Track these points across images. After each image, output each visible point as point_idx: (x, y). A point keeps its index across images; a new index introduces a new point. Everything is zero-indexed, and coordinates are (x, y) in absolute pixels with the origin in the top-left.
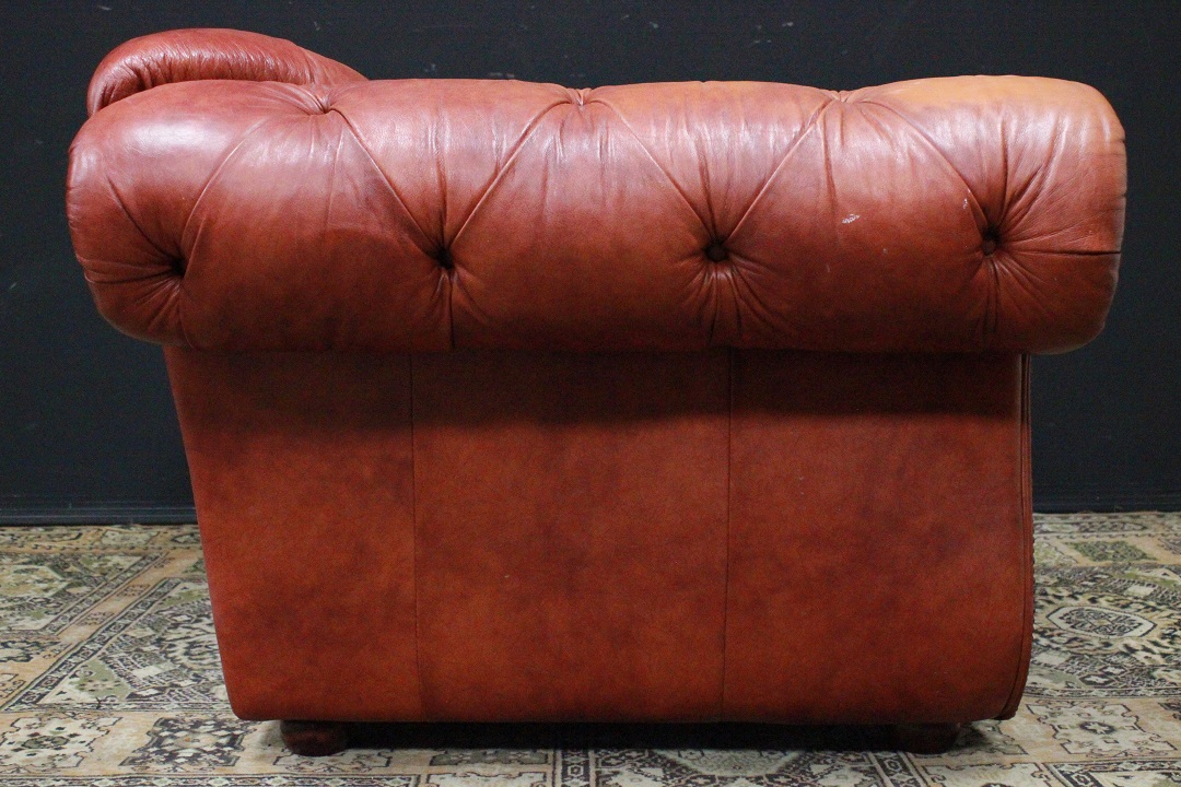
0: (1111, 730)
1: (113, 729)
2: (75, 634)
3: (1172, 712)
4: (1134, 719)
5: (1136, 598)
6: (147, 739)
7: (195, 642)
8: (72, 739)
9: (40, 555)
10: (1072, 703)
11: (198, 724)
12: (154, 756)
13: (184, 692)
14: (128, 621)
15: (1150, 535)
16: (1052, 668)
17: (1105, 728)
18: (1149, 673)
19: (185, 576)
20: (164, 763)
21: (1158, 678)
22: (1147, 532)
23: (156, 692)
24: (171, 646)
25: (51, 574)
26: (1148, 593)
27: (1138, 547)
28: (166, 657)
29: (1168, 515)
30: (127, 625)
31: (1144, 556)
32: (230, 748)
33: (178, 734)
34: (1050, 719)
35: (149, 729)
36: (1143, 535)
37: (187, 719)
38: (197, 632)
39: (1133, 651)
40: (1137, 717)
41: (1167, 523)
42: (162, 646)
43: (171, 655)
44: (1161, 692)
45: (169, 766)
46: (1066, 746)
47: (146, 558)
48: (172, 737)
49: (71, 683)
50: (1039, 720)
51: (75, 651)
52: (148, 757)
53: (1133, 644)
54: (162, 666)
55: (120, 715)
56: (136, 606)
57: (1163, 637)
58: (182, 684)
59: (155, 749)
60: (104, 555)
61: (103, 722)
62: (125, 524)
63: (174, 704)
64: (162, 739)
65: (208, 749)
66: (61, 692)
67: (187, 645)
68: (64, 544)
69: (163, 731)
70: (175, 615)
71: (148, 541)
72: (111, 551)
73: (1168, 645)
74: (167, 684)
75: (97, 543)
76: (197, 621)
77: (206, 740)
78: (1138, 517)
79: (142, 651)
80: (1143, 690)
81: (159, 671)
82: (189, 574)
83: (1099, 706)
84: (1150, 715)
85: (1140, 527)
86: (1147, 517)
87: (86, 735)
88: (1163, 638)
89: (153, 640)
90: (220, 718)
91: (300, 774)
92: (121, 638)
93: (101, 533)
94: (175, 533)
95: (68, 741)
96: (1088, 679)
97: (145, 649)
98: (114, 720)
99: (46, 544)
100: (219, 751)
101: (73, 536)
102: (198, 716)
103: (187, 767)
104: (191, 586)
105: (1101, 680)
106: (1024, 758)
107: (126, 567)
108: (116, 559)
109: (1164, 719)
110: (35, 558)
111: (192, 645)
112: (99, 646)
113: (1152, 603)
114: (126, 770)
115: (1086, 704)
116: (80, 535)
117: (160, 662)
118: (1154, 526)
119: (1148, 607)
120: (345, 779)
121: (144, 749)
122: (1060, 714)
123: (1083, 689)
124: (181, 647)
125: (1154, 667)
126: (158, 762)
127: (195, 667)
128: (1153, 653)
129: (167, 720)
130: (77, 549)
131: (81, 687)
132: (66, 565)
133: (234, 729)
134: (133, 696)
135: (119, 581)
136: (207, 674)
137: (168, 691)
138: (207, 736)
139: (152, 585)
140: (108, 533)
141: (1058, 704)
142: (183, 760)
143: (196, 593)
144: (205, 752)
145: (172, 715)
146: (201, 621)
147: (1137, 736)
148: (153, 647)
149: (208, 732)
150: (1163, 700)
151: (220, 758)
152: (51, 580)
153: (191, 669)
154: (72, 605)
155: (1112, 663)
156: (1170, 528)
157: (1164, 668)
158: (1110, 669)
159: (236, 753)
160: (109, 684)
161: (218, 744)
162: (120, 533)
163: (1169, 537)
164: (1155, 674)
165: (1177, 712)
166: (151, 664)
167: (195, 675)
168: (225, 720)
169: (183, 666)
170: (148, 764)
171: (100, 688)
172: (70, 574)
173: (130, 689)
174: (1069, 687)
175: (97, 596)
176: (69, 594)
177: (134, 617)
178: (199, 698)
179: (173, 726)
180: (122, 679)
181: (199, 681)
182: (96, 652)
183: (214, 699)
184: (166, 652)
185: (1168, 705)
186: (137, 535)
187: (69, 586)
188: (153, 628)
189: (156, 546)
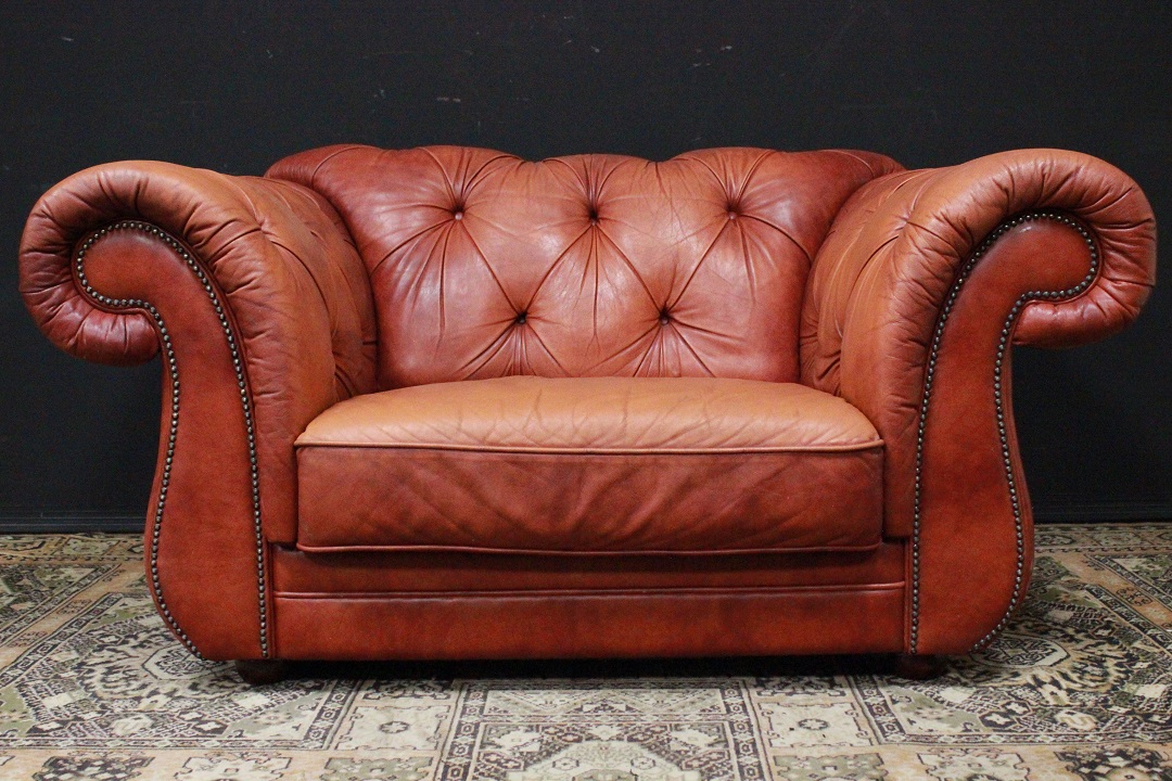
2: (3, 656)
3: (1065, 764)
4: (1025, 772)
5: (1055, 624)
7: (114, 667)
10: (966, 752)
11: (86, 764)
13: (85, 726)
14: (58, 642)
15: (1077, 550)
16: (954, 708)
18: (1052, 714)
19: (128, 590)
21: (1060, 722)
22: (1075, 546)
23: (58, 725)
24: (91, 671)
25: (4, 588)
26: (1068, 618)
27: (1063, 564)
28: (82, 684)
29: (1099, 527)
30: (55, 647)
31: (1067, 573)
34: (940, 770)
36: (1070, 550)
37: (78, 759)
38: (120, 656)
39: (1040, 683)
40: (1029, 770)
41: (1097, 537)
42: (80, 672)
43: (87, 682)
44: (1061, 738)
47: (99, 570)
50: (927, 771)
53: (1043, 676)
54: (74, 694)
55: (13, 753)
56: (71, 625)
57: (1075, 670)
58: (86, 717)
60: (60, 566)
62: (90, 533)
63: (71, 740)
67: (105, 671)
68: (25, 554)
69: (49, 773)
70: (104, 636)
71: (105, 552)
72: (67, 562)
73: (1077, 680)
74: (71, 718)
75: (58, 553)
76: (124, 642)
78: (1068, 529)
79: (60, 677)
80: (1043, 735)
81: (69, 700)
82: (134, 588)
83: (992, 754)
84: (1042, 768)
85: (1068, 541)
86: (1078, 530)
88: (1074, 672)
89: (75, 664)
90: (110, 757)
92: (45, 663)
93: (64, 542)
94: (134, 542)
96: (988, 718)
97: (63, 675)
99: (8, 554)
101: (36, 545)
102: (90, 755)
104: (131, 602)
105: (1002, 721)
107: (76, 580)
108: (70, 571)
109: (1056, 772)
111: (110, 671)
112: (20, 672)
113: (1070, 631)
115: (980, 751)
116: (44, 543)
117: (74, 688)
118: (1084, 539)
119: (1066, 635)
122: (951, 763)
123: (982, 732)
124: (100, 671)
125: (1058, 708)
127: (106, 696)
128: (1060, 688)
129: (57, 760)
130: (37, 559)
132: (20, 578)
133: (119, 771)
134: (33, 730)
135: (64, 595)
136: (115, 704)
137: (69, 725)
139: (94, 601)
140: (71, 542)
141: (952, 752)
143: (132, 610)
145: (63, 754)
146: (127, 642)
148: (72, 673)
149: (94, 775)
150: (1059, 748)
153: (100, 699)
154: (11, 622)
155: (1016, 698)
156: (1099, 542)
157: (1067, 710)
158: (1013, 707)
160: (16, 716)
162: (83, 541)
163: (1096, 552)
164: (1058, 717)
165: (1071, 764)
166: (64, 691)
167: (103, 706)
168: (113, 761)
169: (94, 695)
171: (5, 720)
172: (20, 588)
173: (32, 721)
174: (967, 730)
175: (37, 614)
176: (12, 610)
177: (63, 636)
178: (98, 734)
179: (61, 766)
180: (31, 710)
181: (103, 713)
182: (15, 678)
183: (111, 735)
184: (83, 678)
185: (1063, 754)
186: (99, 545)
187: (15, 602)
188: (78, 651)
189: (111, 557)
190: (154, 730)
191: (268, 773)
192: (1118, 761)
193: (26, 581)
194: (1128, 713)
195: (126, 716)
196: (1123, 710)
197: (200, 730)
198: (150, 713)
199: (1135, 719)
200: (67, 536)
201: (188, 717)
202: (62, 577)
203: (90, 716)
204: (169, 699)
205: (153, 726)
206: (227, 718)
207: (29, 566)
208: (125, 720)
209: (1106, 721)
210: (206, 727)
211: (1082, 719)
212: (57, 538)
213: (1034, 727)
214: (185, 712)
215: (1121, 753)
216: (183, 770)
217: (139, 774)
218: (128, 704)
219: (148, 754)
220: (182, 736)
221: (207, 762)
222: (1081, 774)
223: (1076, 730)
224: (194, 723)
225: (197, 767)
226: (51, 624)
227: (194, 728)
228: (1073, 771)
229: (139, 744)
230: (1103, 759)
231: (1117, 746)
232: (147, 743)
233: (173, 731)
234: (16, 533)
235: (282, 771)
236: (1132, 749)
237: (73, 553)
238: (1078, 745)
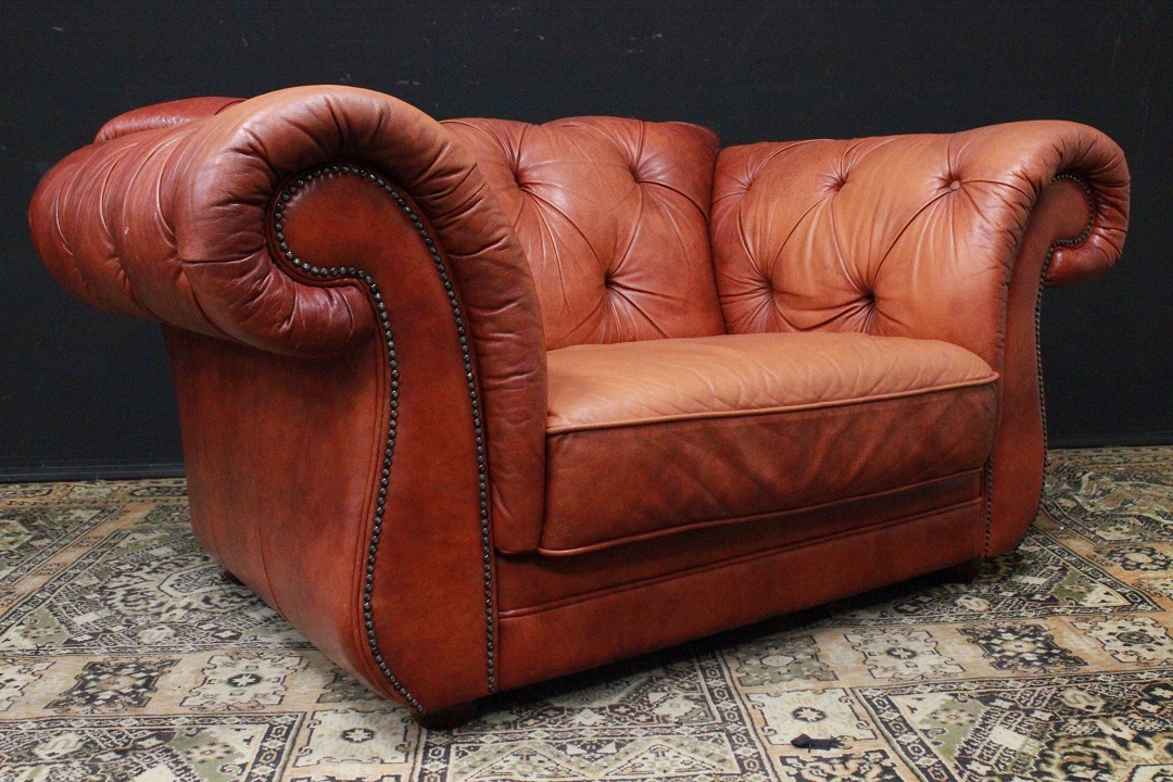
0: (914, 654)
1: (46, 674)
2: (30, 584)
3: (966, 637)
4: (934, 644)
6: (74, 682)
7: (132, 590)
8: (8, 684)
9: (13, 510)
10: (884, 632)
11: (122, 666)
12: (76, 700)
13: (114, 637)
14: (78, 571)
17: (909, 654)
19: (135, 527)
20: (84, 705)
21: (960, 605)
23: (90, 637)
24: (111, 593)
25: (20, 528)
28: (105, 604)
30: (76, 575)
32: (144, 690)
33: (102, 677)
34: (863, 646)
35: (80, 672)
37: (112, 663)
38: (136, 580)
40: (937, 642)
42: (102, 594)
43: (109, 602)
44: (960, 618)
45: (88, 708)
46: (873, 671)
47: (106, 510)
48: (96, 680)
49: (17, 631)
50: (853, 647)
51: (26, 600)
52: (72, 700)
54: (100, 613)
55: (53, 660)
56: (88, 557)
58: (114, 629)
59: (79, 692)
60: (68, 509)
61: (38, 667)
62: (91, 480)
63: (104, 649)
64: (87, 682)
65: (125, 691)
66: (7, 640)
67: (125, 593)
68: (35, 500)
69: (89, 675)
70: (120, 564)
71: (109, 496)
72: (76, 505)
74: (101, 630)
75: (64, 498)
76: (139, 569)
77: (124, 683)
79: (85, 599)
80: (946, 616)
81: (97, 618)
82: (140, 525)
83: (906, 632)
84: (948, 640)
87: (21, 680)
89: (97, 588)
90: (141, 661)
91: (201, 714)
92: (69, 587)
93: (69, 489)
94: (133, 487)
95: (4, 685)
96: (901, 605)
97: (88, 597)
98: (48, 664)
99: (20, 500)
100: (134, 692)
101: (44, 492)
102: (123, 660)
103: (104, 709)
104: (140, 537)
105: (912, 606)
106: (835, 683)
107: (86, 520)
108: (79, 513)
109: (958, 644)
110: (8, 512)
111: (130, 592)
112: (48, 595)
114: (50, 712)
115: (896, 630)
116: (50, 491)
117: (99, 609)
120: (240, 717)
121: (69, 693)
122: (872, 641)
123: (895, 616)
124: (120, 593)
125: (958, 595)
126: (79, 705)
127: (129, 613)
129: (95, 664)
130: (46, 504)
131: (25, 635)
132: (35, 519)
133: (152, 671)
134: (69, 642)
135: (78, 533)
136: (138, 619)
137: (100, 636)
138: (128, 678)
139: (105, 536)
140: (75, 489)
141: (872, 632)
142: (101, 702)
143: (142, 543)
144: (121, 694)
145: (99, 659)
146: (141, 569)
147: (934, 660)
148: (95, 595)
149: (129, 675)
150: (960, 626)
151: (134, 699)
152: (19, 534)
153: (124, 615)
154: (32, 556)
157: (966, 596)
158: (921, 598)
159: (148, 695)
160: (51, 631)
161: (134, 686)
162: (86, 487)
164: (958, 601)
165: (971, 637)
166: (91, 611)
167: (127, 621)
168: (145, 663)
169: (118, 612)
170: (70, 707)
171: (42, 635)
172: (36, 528)
173: (68, 635)
174: (883, 615)
175: (55, 548)
176: (32, 546)
177: (84, 567)
178: (127, 643)
179: (99, 669)
180: (63, 626)
181: (129, 626)
182: (44, 600)
183: (139, 643)
184: (105, 600)
185: (964, 630)
186: (101, 490)
187: (32, 539)
188: (98, 577)
189: (116, 500)
190: (177, 639)
191: (284, 669)
192: (1009, 636)
193: (39, 522)
194: (1015, 596)
195: (150, 627)
196: (1011, 594)
197: (218, 637)
198: (171, 624)
199: (1020, 600)
200: (72, 484)
201: (205, 627)
202: (72, 518)
203: (117, 629)
204: (186, 611)
205: (175, 635)
206: (241, 627)
207: (41, 509)
208: (149, 630)
209: (997, 604)
210: (223, 635)
211: (977, 602)
212: (62, 485)
213: (939, 610)
214: (203, 622)
215: (1011, 630)
216: (209, 666)
217: (170, 672)
218: (149, 618)
219: (175, 657)
220: (203, 642)
221: (227, 659)
222: (980, 645)
223: (973, 611)
224: (212, 632)
225: (221, 663)
226: (70, 556)
227: (213, 636)
228: (973, 642)
229: (165, 650)
230: (998, 635)
231: (1006, 625)
232: (173, 649)
233: (194, 639)
234: (23, 482)
235: (296, 667)
236: (1019, 627)
237: (78, 498)
238: (975, 623)
